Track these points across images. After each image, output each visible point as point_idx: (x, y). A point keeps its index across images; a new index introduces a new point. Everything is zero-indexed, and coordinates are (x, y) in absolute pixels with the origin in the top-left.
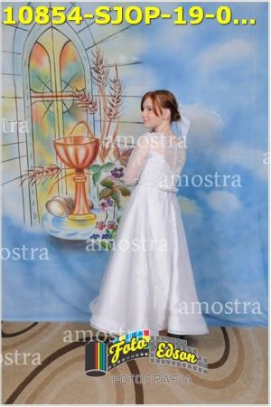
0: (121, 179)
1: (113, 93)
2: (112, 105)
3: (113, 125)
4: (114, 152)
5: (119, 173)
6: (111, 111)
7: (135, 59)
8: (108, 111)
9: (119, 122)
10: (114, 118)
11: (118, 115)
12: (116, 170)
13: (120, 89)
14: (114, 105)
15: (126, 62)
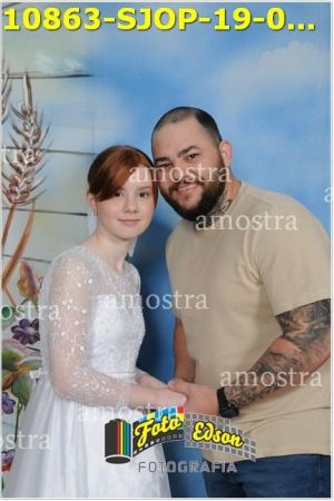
0: (35, 346)
1: (20, 140)
2: (18, 170)
3: (20, 218)
4: (20, 283)
5: (31, 331)
6: (16, 184)
7: (73, 65)
8: (7, 183)
9: (34, 211)
10: (22, 201)
11: (32, 195)
12: (24, 323)
13: (38, 132)
14: (23, 169)
15: (52, 72)
